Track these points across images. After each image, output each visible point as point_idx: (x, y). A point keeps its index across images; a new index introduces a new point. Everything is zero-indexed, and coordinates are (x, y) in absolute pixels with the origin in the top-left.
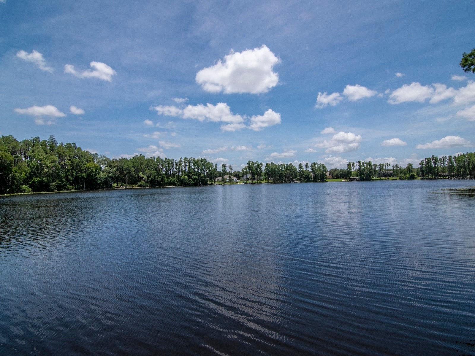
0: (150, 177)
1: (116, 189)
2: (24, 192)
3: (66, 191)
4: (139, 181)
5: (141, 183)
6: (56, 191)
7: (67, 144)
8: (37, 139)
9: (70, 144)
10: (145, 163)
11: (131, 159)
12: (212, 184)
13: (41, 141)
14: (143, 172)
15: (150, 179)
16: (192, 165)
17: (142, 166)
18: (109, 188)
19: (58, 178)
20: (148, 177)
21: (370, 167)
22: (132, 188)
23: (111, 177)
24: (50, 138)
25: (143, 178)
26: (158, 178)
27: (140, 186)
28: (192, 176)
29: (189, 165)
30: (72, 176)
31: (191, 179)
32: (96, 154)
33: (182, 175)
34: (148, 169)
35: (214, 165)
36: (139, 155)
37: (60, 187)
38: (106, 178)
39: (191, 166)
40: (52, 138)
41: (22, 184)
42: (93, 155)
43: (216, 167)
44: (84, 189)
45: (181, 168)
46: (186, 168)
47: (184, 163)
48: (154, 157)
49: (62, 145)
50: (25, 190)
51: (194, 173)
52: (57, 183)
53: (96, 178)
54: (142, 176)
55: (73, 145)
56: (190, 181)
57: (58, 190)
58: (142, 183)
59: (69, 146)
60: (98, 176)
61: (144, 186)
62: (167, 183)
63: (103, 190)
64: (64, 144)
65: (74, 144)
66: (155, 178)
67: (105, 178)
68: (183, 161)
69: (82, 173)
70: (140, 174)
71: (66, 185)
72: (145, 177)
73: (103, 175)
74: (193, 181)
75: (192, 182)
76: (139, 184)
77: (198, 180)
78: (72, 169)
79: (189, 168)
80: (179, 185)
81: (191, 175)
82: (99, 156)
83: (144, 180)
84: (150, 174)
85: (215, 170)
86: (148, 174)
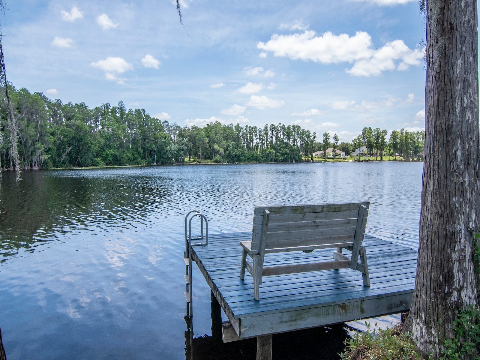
0: (227, 149)
1: (189, 164)
2: (98, 166)
3: (137, 166)
4: (215, 156)
5: (216, 157)
6: (127, 166)
7: (136, 110)
8: (107, 106)
9: (139, 110)
10: (222, 132)
11: (205, 128)
12: (308, 161)
13: (111, 108)
14: (219, 143)
15: (228, 152)
16: (281, 135)
17: (218, 136)
18: (182, 163)
20: (225, 150)
22: (206, 164)
23: (183, 150)
24: (119, 104)
25: (218, 151)
26: (238, 151)
27: (216, 161)
28: (280, 150)
29: (277, 133)
31: (280, 153)
32: (166, 121)
33: (267, 148)
34: (225, 140)
35: (312, 134)
36: (214, 123)
37: (131, 161)
38: (178, 151)
39: (279, 135)
40: (121, 103)
41: (96, 157)
42: (163, 123)
43: (315, 137)
44: (155, 164)
45: (266, 139)
46: (272, 138)
47: (270, 132)
48: (232, 124)
49: (131, 111)
50: (99, 163)
51: (283, 145)
52: (127, 156)
53: (167, 151)
54: (218, 148)
55: (142, 111)
56: (278, 156)
57: (129, 164)
58: (218, 157)
59: (138, 112)
60: (168, 148)
61: (220, 162)
62: (248, 158)
63: (175, 165)
64: (134, 110)
66: (234, 152)
67: (176, 151)
68: (269, 128)
69: (152, 144)
70: (216, 146)
71: (136, 159)
72: (221, 150)
73: (174, 148)
74: (282, 156)
75: (281, 158)
76: (215, 159)
77: (288, 154)
79: (277, 138)
80: (264, 162)
81: (280, 148)
82: (169, 125)
83: (220, 155)
84: (228, 146)
85: (312, 141)
86: (225, 146)
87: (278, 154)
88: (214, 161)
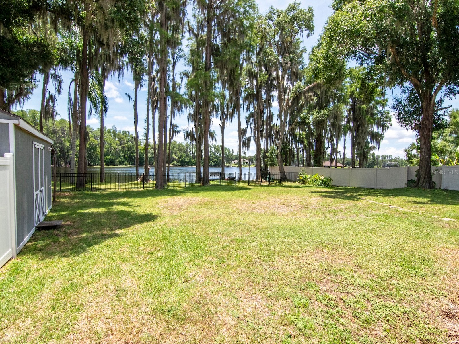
0: (181, 158)
3: (125, 166)
4: (173, 161)
5: (174, 162)
6: (119, 166)
8: (105, 128)
9: (125, 131)
10: (177, 147)
12: (229, 166)
14: (176, 154)
15: (181, 159)
17: (175, 149)
19: (119, 157)
20: (180, 158)
21: (373, 157)
25: (175, 159)
26: (187, 159)
27: (174, 165)
28: (212, 159)
30: (127, 155)
34: (179, 152)
35: (231, 150)
37: (121, 163)
38: (150, 158)
39: (212, 150)
40: (114, 127)
42: (141, 140)
43: (233, 152)
44: (135, 165)
49: (120, 132)
51: (214, 157)
52: (119, 160)
54: (175, 157)
57: (120, 165)
58: (175, 162)
59: (124, 133)
61: (176, 165)
62: (193, 164)
64: (122, 131)
65: (128, 131)
66: (185, 159)
69: (134, 153)
70: (174, 156)
71: (124, 162)
72: (177, 158)
75: (213, 164)
76: (172, 163)
77: (217, 162)
78: (128, 150)
83: (176, 161)
84: (181, 156)
85: (232, 154)
86: (179, 156)
87: (211, 161)
88: (172, 165)
